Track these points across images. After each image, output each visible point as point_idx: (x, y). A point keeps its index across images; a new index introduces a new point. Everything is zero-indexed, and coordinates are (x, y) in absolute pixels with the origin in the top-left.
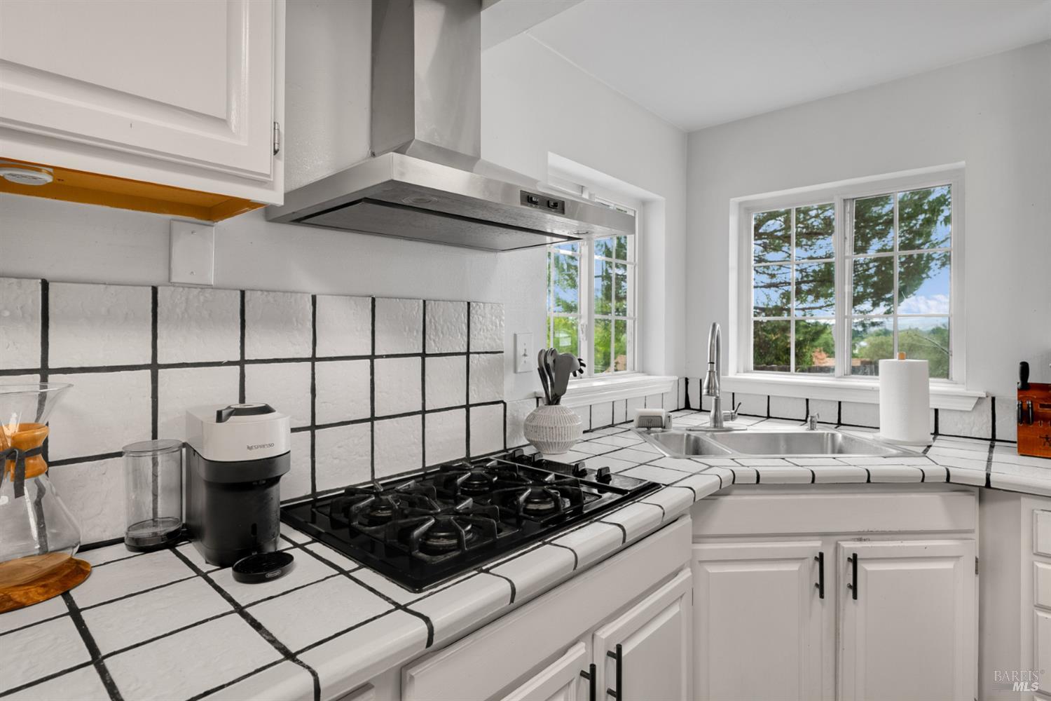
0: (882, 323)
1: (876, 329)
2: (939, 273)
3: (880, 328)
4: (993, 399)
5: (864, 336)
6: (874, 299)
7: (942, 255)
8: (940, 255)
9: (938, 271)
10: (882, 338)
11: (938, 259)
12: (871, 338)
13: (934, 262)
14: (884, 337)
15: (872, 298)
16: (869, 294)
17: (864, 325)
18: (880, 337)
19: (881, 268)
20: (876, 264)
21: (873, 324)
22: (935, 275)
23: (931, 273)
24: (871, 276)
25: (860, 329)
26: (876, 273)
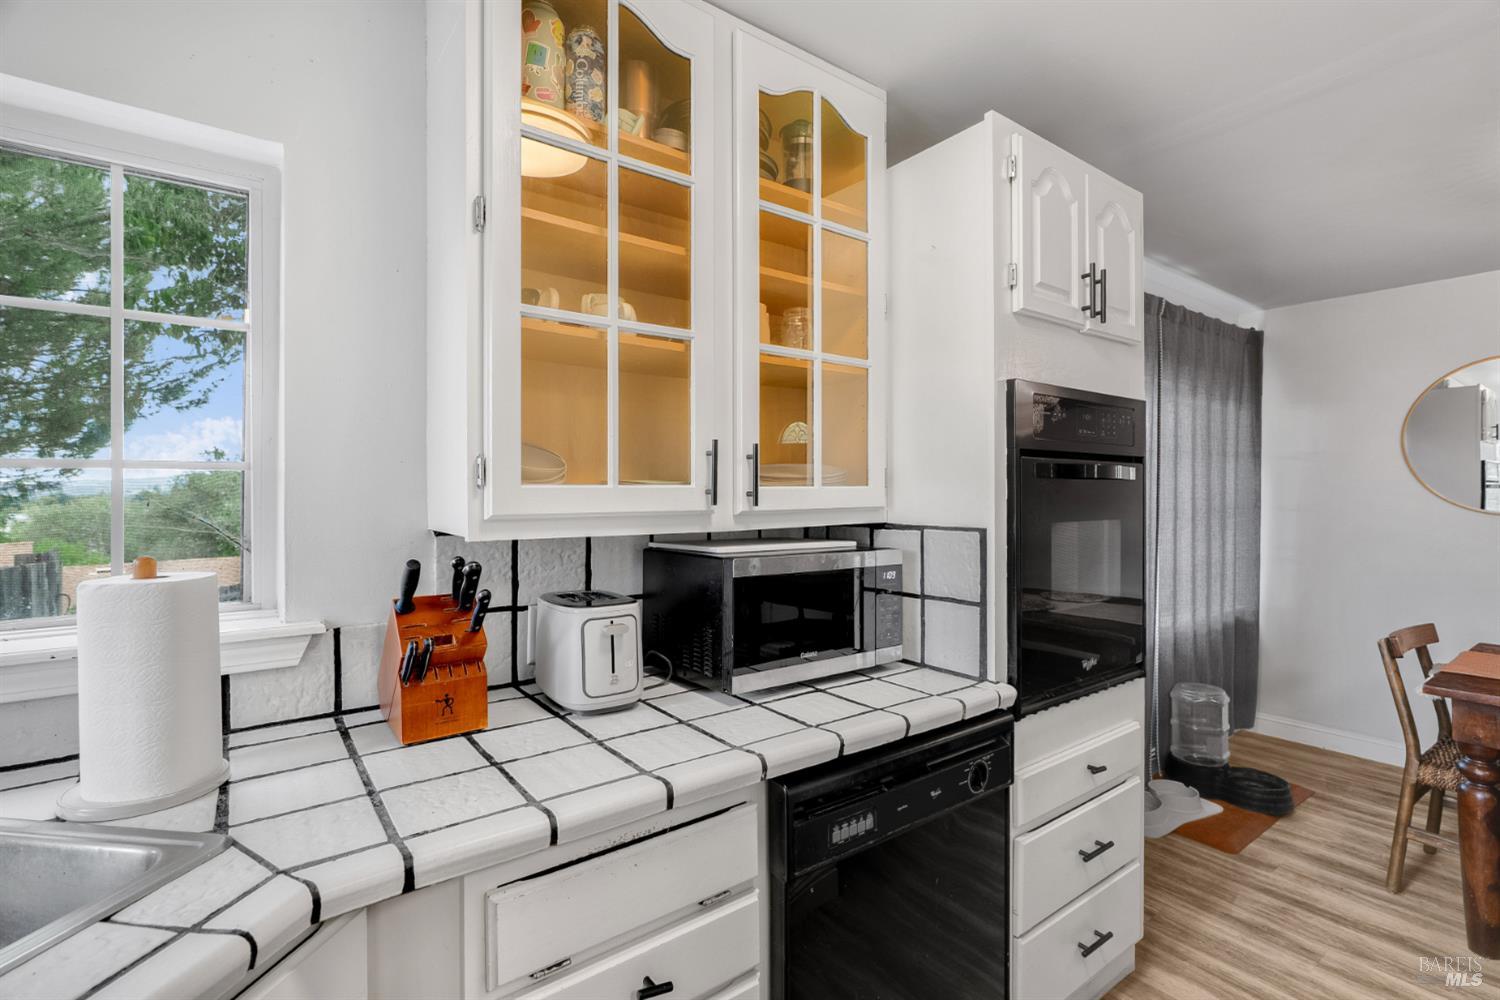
0: (58, 483)
1: (46, 493)
2: (157, 412)
3: (54, 492)
4: (337, 632)
5: (22, 505)
6: (43, 444)
7: (163, 386)
8: (159, 385)
9: (157, 409)
10: (58, 508)
11: (157, 391)
12: (37, 509)
13: (149, 395)
14: (59, 506)
15: (37, 442)
16: (32, 437)
17: (22, 488)
18: (53, 506)
19: (56, 395)
20: (46, 385)
21: (41, 486)
22: (151, 414)
23: (144, 410)
24: (34, 405)
25: (14, 493)
26: (47, 403)
